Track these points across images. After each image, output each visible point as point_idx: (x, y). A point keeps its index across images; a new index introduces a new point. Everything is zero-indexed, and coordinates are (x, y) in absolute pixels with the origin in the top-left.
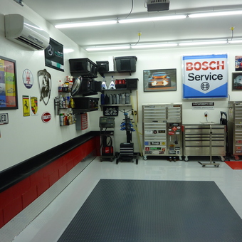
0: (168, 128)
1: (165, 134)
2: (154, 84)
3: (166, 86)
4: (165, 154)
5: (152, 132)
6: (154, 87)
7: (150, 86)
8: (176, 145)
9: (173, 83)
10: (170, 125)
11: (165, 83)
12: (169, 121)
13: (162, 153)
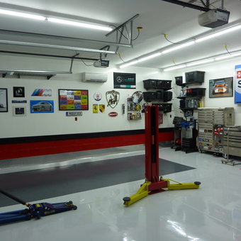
0: (214, 128)
1: (211, 134)
2: (216, 91)
3: (225, 92)
4: (212, 150)
5: (203, 131)
6: (217, 93)
7: (214, 93)
8: (219, 144)
9: (230, 90)
10: (216, 127)
11: (225, 90)
12: (215, 123)
13: (210, 148)
